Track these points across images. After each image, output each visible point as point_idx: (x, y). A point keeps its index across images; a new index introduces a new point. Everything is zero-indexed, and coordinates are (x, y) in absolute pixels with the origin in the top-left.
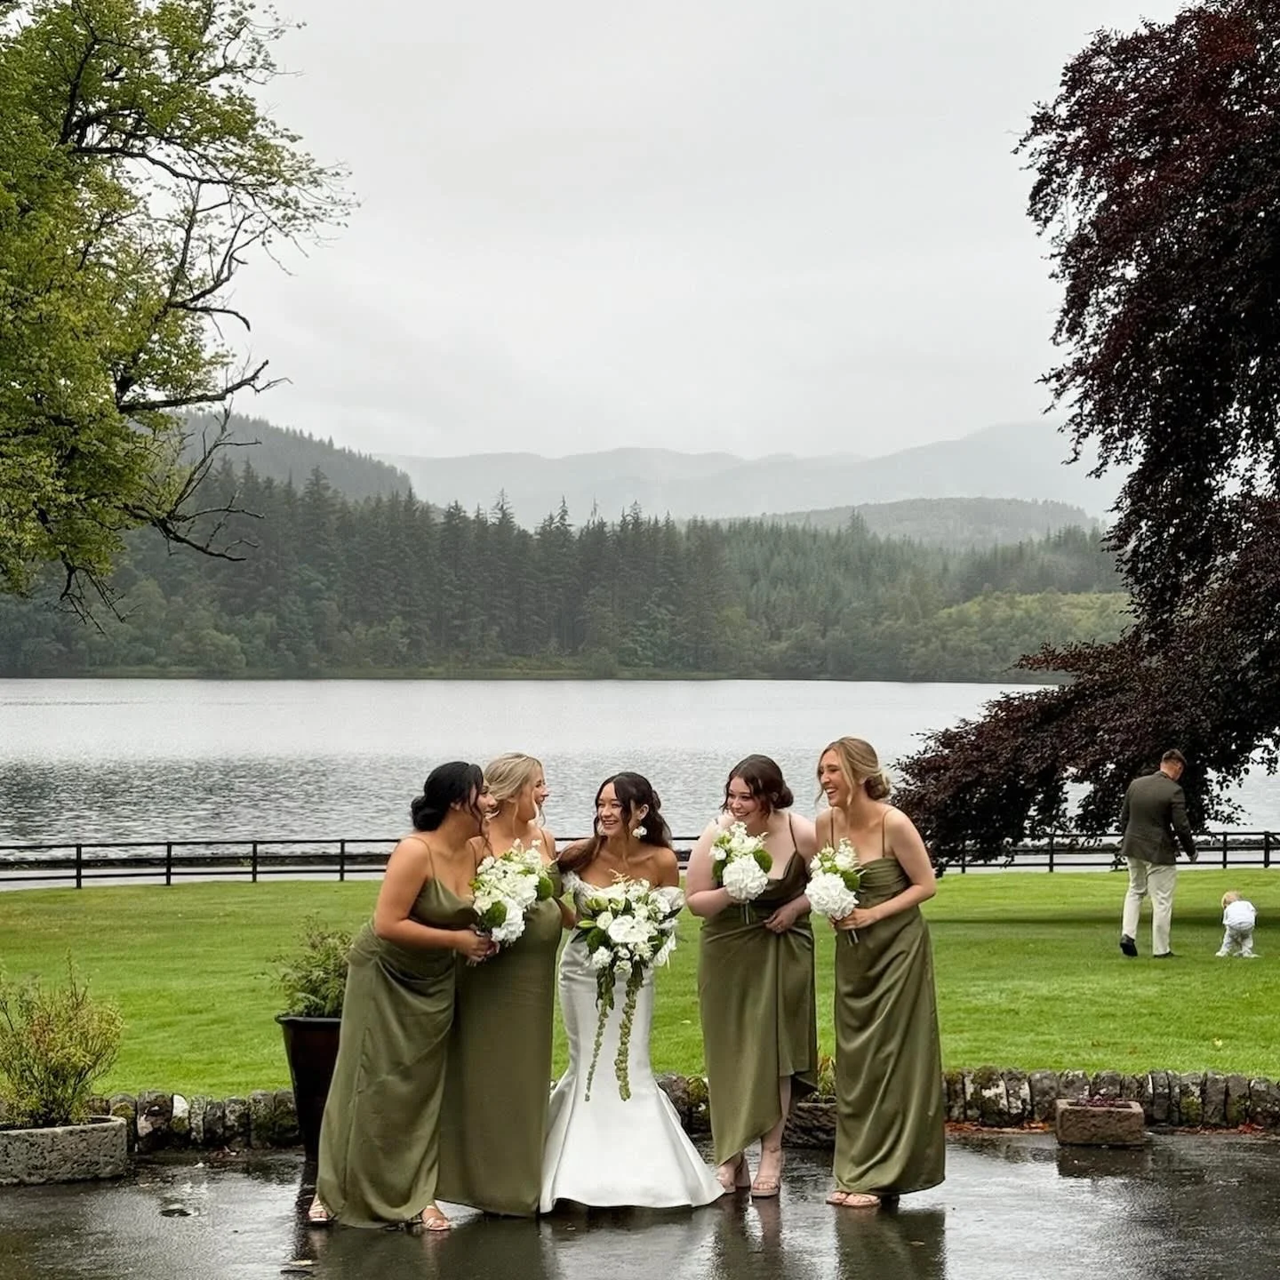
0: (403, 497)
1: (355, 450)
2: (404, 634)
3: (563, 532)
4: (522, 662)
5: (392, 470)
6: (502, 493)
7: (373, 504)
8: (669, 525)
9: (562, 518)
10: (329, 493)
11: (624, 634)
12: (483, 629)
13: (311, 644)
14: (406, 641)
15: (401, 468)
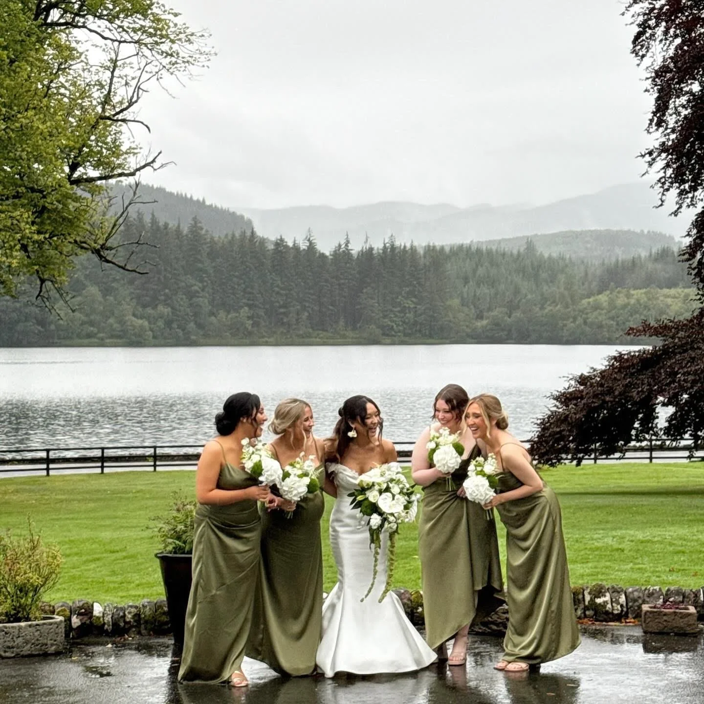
0: (248, 234)
1: (219, 206)
2: (249, 318)
3: (347, 254)
4: (323, 334)
5: (242, 217)
6: (309, 230)
7: (230, 238)
8: (413, 249)
9: (347, 245)
10: (203, 232)
11: (385, 317)
12: (298, 314)
13: (192, 325)
14: (251, 322)
15: (247, 216)
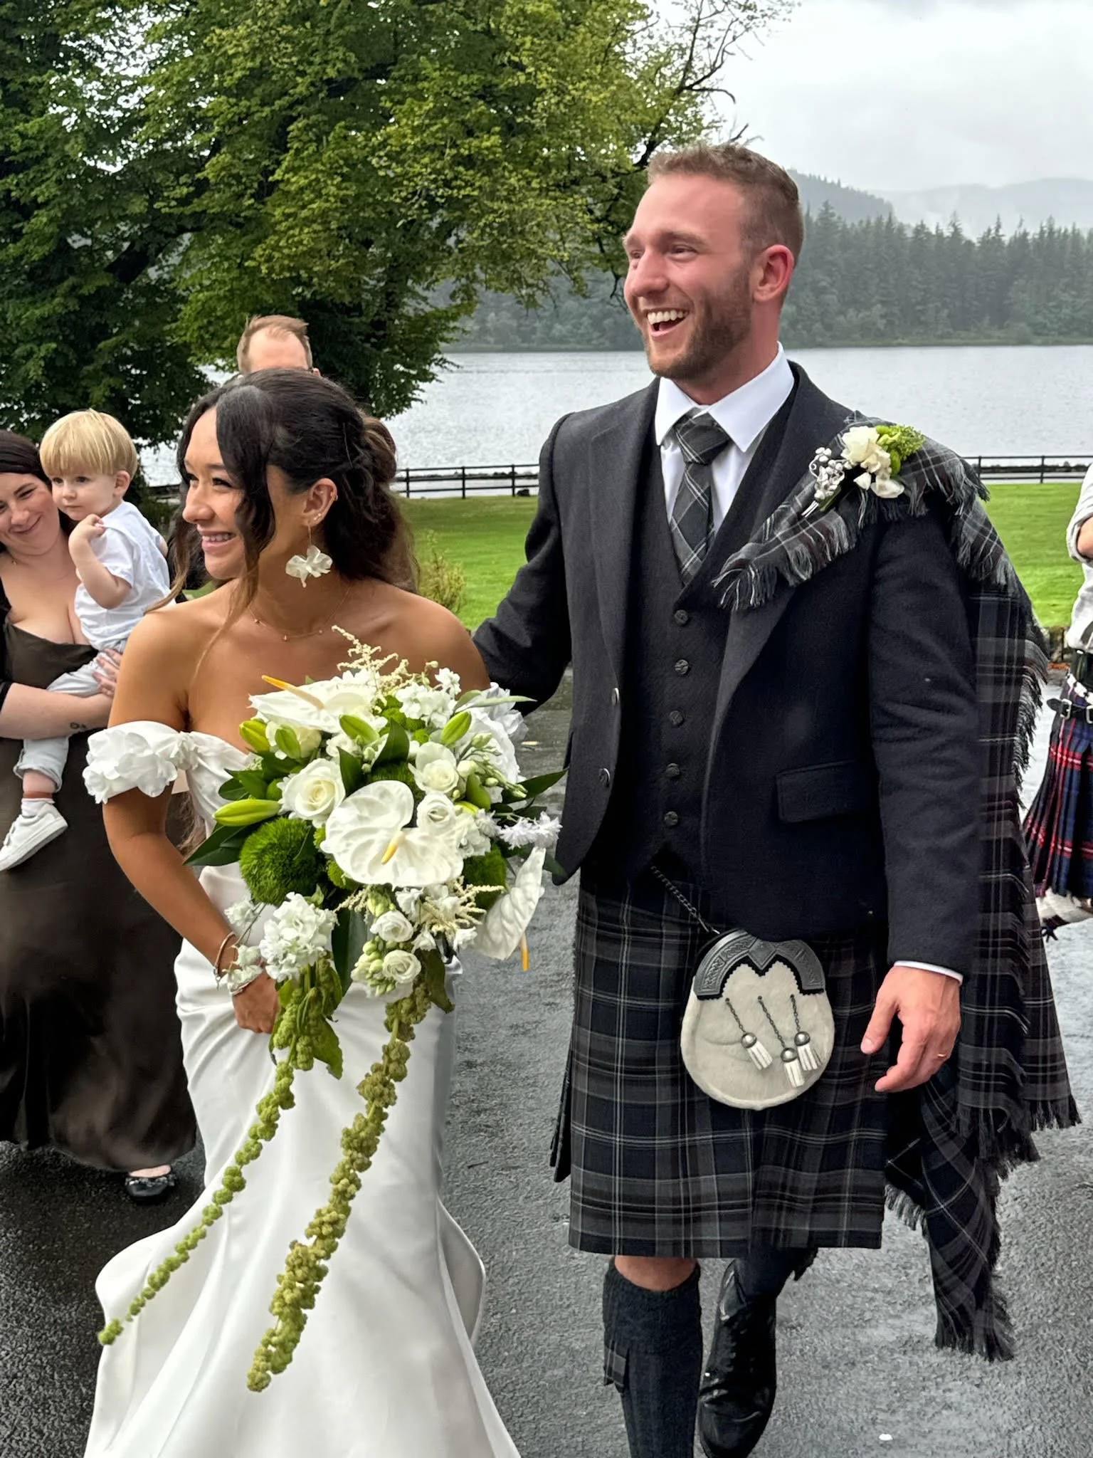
0: (885, 220)
1: (855, 188)
2: (882, 317)
3: (997, 240)
4: (963, 334)
5: (881, 200)
7: (864, 225)
8: (1076, 235)
9: (997, 231)
10: (835, 218)
11: (1037, 313)
12: (938, 311)
13: (818, 325)
14: (884, 321)
15: (886, 199)
